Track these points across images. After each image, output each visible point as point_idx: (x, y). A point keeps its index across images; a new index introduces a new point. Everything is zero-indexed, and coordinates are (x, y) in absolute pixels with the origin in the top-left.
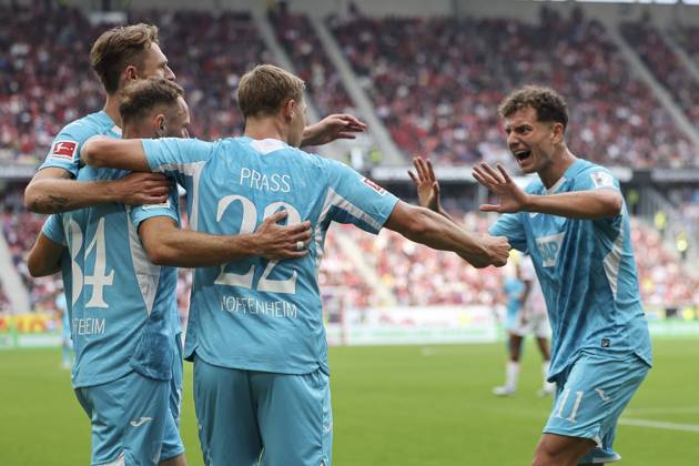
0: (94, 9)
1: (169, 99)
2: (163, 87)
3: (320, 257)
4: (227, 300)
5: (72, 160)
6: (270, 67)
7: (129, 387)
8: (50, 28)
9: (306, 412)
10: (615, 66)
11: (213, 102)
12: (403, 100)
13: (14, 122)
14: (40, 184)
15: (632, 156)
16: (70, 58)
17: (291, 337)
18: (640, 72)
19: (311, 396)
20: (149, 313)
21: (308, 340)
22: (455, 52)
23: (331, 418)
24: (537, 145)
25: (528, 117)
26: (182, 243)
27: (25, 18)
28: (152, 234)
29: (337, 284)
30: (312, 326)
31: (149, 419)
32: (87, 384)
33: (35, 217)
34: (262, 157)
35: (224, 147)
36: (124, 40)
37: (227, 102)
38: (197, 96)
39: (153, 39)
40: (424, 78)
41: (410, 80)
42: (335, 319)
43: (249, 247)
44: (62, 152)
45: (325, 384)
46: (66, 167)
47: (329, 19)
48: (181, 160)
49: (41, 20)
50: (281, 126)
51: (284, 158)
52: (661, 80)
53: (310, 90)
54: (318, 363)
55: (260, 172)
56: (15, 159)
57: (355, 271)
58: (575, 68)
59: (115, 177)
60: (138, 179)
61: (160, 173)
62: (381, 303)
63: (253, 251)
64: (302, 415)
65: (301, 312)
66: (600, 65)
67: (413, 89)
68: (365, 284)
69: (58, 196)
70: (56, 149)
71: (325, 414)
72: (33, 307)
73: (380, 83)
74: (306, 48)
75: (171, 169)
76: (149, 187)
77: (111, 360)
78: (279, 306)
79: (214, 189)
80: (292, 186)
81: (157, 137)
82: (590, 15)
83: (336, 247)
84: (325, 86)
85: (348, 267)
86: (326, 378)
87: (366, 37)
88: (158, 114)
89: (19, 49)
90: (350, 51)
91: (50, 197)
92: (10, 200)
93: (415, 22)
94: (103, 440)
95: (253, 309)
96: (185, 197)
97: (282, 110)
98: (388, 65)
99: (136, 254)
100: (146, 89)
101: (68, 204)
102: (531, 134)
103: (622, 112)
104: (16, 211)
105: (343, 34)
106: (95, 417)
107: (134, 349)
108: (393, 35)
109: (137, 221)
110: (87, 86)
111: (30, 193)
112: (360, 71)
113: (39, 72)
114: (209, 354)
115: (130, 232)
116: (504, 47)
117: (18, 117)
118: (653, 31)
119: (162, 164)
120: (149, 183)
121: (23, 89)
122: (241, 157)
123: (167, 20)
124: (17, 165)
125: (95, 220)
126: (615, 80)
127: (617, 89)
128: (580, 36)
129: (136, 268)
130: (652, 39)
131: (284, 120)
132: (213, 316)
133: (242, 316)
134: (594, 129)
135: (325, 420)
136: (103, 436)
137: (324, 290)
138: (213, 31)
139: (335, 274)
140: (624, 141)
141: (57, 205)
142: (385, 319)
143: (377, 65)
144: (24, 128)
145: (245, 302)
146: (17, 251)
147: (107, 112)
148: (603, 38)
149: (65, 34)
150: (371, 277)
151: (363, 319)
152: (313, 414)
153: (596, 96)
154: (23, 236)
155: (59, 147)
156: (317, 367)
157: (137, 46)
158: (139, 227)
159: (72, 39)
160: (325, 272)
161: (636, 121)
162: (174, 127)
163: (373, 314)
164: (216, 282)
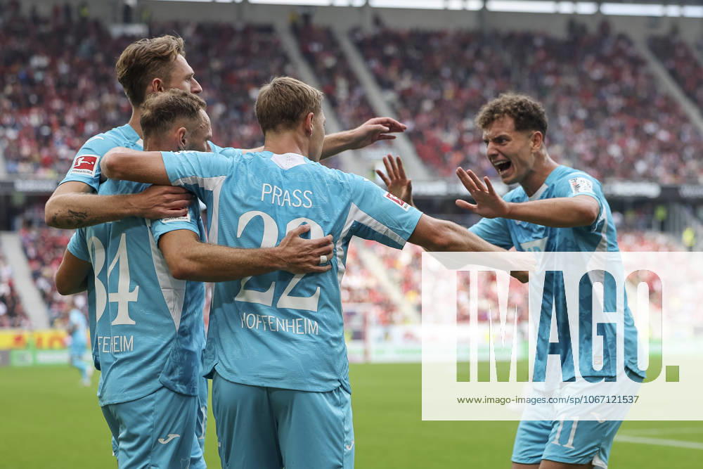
0: (115, 21)
1: (191, 112)
2: (185, 99)
3: (342, 273)
4: (247, 317)
5: (93, 174)
6: (289, 79)
7: (157, 403)
8: (70, 40)
9: (326, 430)
10: (642, 81)
11: (235, 115)
12: (428, 113)
13: (32, 135)
14: (59, 198)
15: (660, 171)
16: (90, 70)
17: (312, 354)
18: (668, 86)
19: (332, 414)
20: (177, 328)
21: (330, 358)
22: (480, 66)
23: (353, 437)
24: (516, 155)
25: (506, 126)
26: (204, 257)
27: (44, 29)
28: (173, 248)
29: (360, 301)
30: (334, 344)
31: (178, 436)
32: (116, 401)
33: (55, 232)
34: (284, 172)
35: (244, 162)
36: (149, 52)
37: (249, 116)
38: (219, 109)
39: (179, 50)
40: (449, 92)
41: (436, 94)
42: (358, 336)
43: (272, 261)
44: (82, 166)
45: (347, 402)
46: (87, 181)
47: (353, 32)
48: (202, 174)
49: (61, 32)
50: (302, 139)
51: (306, 174)
52: (690, 95)
53: (333, 103)
54: (339, 381)
55: (282, 188)
56: (35, 172)
57: (379, 287)
58: (602, 82)
59: (135, 191)
60: (157, 193)
61: (180, 186)
62: (405, 320)
63: (277, 265)
64: (323, 432)
65: (322, 329)
66: (627, 79)
67: (438, 103)
68: (389, 301)
69: (77, 210)
70: (77, 164)
71: (347, 433)
72: (52, 323)
73: (404, 97)
74: (330, 62)
75: (192, 183)
76: (168, 201)
77: (139, 376)
78: (300, 323)
79: (234, 204)
80: (314, 202)
81: (179, 149)
82: (617, 28)
83: (360, 263)
84: (349, 101)
85: (372, 283)
86: (347, 396)
87: (391, 50)
88: (179, 127)
89: (39, 61)
90: (375, 64)
91: (70, 211)
92: (29, 214)
93: (440, 35)
94: (130, 457)
95: (273, 327)
96: (205, 211)
97: (302, 123)
98: (413, 78)
99: (159, 269)
100: (167, 102)
101: (88, 218)
102: (509, 144)
103: (650, 128)
104: (35, 226)
105: (367, 47)
106: (122, 434)
107: (163, 365)
108: (418, 48)
109: (157, 235)
110: (108, 98)
111: (51, 208)
112: (384, 84)
113: (59, 85)
114: (229, 371)
115: (152, 247)
116: (531, 60)
117: (38, 130)
118: (682, 45)
119: (182, 177)
120: (168, 196)
121: (43, 101)
122: (262, 171)
123: (189, 32)
124: (36, 179)
125: (117, 235)
126: (642, 94)
127: (645, 103)
128: (608, 49)
129: (161, 283)
130: (681, 53)
131: (303, 133)
132: (233, 333)
133: (262, 333)
134: (622, 144)
135: (347, 438)
136: (131, 453)
137: (346, 307)
138: (236, 43)
139: (359, 290)
140: (651, 156)
141: (77, 219)
142: (409, 336)
143: (402, 78)
144: (44, 141)
145: (266, 320)
146: (36, 265)
147: (132, 125)
148: (631, 52)
149: (85, 46)
150: (395, 294)
151: (386, 336)
152: (334, 432)
153: (623, 111)
154: (42, 251)
155: (80, 162)
156: (338, 384)
157: (163, 58)
158: (159, 241)
159: (93, 51)
160: (349, 289)
161: (664, 136)
162: (196, 140)
163: (397, 331)
164: (236, 299)
